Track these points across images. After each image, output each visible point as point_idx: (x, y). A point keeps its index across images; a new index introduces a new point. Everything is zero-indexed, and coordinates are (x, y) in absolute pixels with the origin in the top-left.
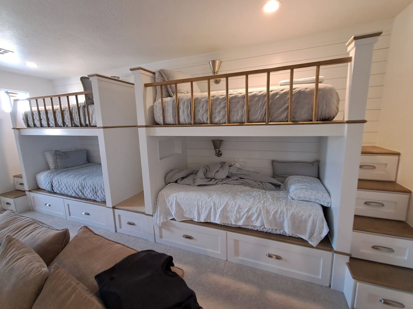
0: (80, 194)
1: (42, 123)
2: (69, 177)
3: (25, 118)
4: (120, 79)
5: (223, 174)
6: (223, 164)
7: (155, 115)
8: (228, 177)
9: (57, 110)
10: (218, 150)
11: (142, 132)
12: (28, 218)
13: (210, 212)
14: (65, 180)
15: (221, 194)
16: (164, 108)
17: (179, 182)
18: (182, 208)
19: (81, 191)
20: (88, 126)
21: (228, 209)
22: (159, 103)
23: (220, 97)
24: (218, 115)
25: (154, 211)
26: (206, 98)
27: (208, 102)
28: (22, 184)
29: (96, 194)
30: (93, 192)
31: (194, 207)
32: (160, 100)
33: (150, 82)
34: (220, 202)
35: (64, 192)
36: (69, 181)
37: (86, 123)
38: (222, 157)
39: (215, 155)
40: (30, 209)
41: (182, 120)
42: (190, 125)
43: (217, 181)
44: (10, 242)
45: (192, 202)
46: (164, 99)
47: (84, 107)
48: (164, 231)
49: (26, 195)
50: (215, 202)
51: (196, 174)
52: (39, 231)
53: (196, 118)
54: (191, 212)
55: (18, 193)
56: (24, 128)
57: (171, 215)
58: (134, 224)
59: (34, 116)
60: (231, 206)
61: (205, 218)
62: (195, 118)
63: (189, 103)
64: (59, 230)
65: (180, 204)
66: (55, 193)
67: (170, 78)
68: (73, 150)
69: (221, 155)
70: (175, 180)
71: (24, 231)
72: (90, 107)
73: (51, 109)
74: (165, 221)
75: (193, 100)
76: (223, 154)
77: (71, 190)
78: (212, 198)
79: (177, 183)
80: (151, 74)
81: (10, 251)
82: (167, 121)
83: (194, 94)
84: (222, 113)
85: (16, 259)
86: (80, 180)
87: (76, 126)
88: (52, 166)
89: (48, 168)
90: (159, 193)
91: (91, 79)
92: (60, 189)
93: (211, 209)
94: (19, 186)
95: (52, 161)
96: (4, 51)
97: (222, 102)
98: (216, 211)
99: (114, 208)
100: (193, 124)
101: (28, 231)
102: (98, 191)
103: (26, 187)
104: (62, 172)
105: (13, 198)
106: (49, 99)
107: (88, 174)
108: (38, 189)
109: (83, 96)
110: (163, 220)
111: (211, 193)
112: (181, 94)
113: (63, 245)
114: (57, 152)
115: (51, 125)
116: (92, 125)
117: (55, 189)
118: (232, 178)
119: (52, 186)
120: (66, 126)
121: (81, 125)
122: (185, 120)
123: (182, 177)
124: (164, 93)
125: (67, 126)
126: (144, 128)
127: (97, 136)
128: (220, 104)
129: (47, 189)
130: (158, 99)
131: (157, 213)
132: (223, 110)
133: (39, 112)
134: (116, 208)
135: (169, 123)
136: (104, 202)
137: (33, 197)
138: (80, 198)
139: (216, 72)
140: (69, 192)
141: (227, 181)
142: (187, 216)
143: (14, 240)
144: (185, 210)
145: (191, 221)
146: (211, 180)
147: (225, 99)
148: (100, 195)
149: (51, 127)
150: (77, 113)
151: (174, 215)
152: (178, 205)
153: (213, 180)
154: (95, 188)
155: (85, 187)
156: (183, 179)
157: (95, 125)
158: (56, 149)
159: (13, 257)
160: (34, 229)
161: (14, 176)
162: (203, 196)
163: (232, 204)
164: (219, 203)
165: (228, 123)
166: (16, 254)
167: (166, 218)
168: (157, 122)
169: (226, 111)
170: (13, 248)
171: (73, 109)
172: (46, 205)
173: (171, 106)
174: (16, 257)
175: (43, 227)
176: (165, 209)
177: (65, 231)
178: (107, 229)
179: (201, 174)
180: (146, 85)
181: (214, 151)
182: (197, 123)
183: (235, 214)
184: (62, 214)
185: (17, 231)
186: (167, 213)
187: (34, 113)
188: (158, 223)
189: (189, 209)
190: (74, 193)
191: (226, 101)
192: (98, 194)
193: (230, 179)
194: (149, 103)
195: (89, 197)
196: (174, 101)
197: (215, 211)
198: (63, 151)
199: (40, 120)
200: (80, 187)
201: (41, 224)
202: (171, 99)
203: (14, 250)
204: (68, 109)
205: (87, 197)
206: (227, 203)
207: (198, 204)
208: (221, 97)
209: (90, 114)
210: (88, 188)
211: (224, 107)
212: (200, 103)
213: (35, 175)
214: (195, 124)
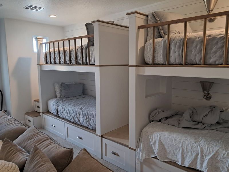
0: (77, 120)
1: (56, 61)
2: (70, 105)
3: (45, 56)
4: (114, 23)
5: (212, 119)
6: (213, 108)
7: (145, 55)
8: (218, 123)
9: (67, 50)
10: (207, 92)
11: (132, 71)
12: (45, 134)
13: (196, 158)
14: (67, 107)
15: (211, 141)
16: (154, 49)
17: (163, 121)
18: (165, 148)
19: (78, 118)
20: (88, 64)
21: (219, 158)
22: (150, 44)
23: (217, 36)
24: (214, 55)
25: (138, 146)
26: (201, 37)
27: (202, 41)
28: (38, 107)
29: (89, 122)
30: (87, 120)
31: (178, 150)
32: (151, 41)
33: (143, 25)
34: (209, 149)
35: (65, 117)
36: (69, 109)
37: (87, 61)
38: (211, 100)
39: (203, 97)
40: (42, 127)
41: (172, 60)
42: (180, 65)
43: (205, 125)
44: (36, 151)
45: (177, 144)
46: (155, 40)
47: (86, 48)
48: (145, 167)
49: (40, 116)
50: (203, 148)
51: (181, 115)
52: (53, 146)
53: (188, 58)
54: (174, 153)
55: (35, 113)
56: (44, 65)
57: (154, 153)
58: (118, 155)
59: (51, 56)
60: (223, 156)
61: (190, 164)
62: (186, 59)
63: (181, 43)
64: (66, 148)
65: (164, 143)
66: (59, 117)
67: (163, 20)
68: (73, 83)
69: (210, 98)
70: (159, 119)
71: (42, 144)
72: (91, 48)
73: (63, 50)
74: (146, 158)
75: (186, 40)
76: (212, 98)
77: (70, 116)
78: (200, 144)
79: (161, 122)
80: (144, 17)
81: (36, 158)
82: (156, 61)
83: (187, 34)
84: (218, 54)
85: (40, 165)
86: (78, 108)
87: (79, 64)
88: (58, 95)
89: (56, 97)
90: (143, 129)
91: (94, 24)
92: (63, 114)
93: (197, 155)
94: (37, 108)
95: (58, 91)
96: (38, 8)
97: (220, 41)
98: (204, 158)
99: (102, 136)
100: (184, 64)
101: (45, 145)
102: (90, 119)
103: (41, 110)
104: (65, 100)
105: (32, 117)
106: (62, 42)
107: (83, 104)
108: (48, 112)
109: (87, 39)
110: (146, 157)
111: (198, 138)
112: (173, 35)
113: (69, 161)
114: (63, 84)
115: (62, 62)
116: (91, 63)
117: (60, 113)
118: (223, 125)
119: (58, 111)
120: (71, 64)
121: (83, 63)
122: (176, 60)
123: (166, 117)
124: (156, 34)
125: (73, 64)
126: (135, 68)
127: (95, 73)
128: (217, 43)
129: (54, 113)
130: (149, 41)
131: (140, 148)
132: (220, 50)
133: (54, 52)
134: (104, 137)
135: (158, 63)
136: (95, 130)
137: (45, 118)
138: (76, 124)
139: (211, 10)
140: (69, 117)
141: (216, 128)
142: (170, 157)
143: (39, 150)
144: (168, 150)
145: (174, 164)
146: (198, 124)
147: (224, 38)
148: (92, 123)
149: (61, 64)
150: (80, 53)
151: (157, 154)
152: (161, 144)
153: (200, 124)
154: (89, 117)
155: (81, 115)
156: (167, 119)
157: (93, 64)
158: (62, 82)
159: (38, 163)
160: (49, 143)
161: (34, 101)
162: (189, 139)
163: (224, 155)
164: (207, 150)
165: (225, 64)
166: (40, 161)
167: (149, 155)
168: (147, 62)
169: (223, 51)
170: (38, 156)
171: (78, 50)
172: (52, 125)
173: (161, 47)
174: (40, 164)
175: (55, 143)
176: (148, 146)
177: (70, 150)
178: (95, 155)
179: (187, 116)
180: (139, 28)
181: (202, 94)
182: (189, 63)
183: (227, 167)
184: (63, 135)
185: (39, 143)
186: (150, 150)
187: (51, 53)
188: (140, 158)
189: (173, 150)
190: (72, 119)
191: (225, 40)
192: (90, 122)
193: (221, 126)
194: (141, 44)
195: (83, 124)
196: (166, 41)
197: (202, 158)
198: (67, 84)
199: (55, 58)
200: (77, 115)
201: (54, 141)
202: (162, 40)
203: (38, 157)
204: (74, 49)
205: (82, 124)
206: (217, 151)
207: (183, 147)
208: (219, 36)
209: (91, 54)
210: (83, 117)
211: (223, 47)
212: (193, 42)
213: (47, 101)
214: (186, 64)
